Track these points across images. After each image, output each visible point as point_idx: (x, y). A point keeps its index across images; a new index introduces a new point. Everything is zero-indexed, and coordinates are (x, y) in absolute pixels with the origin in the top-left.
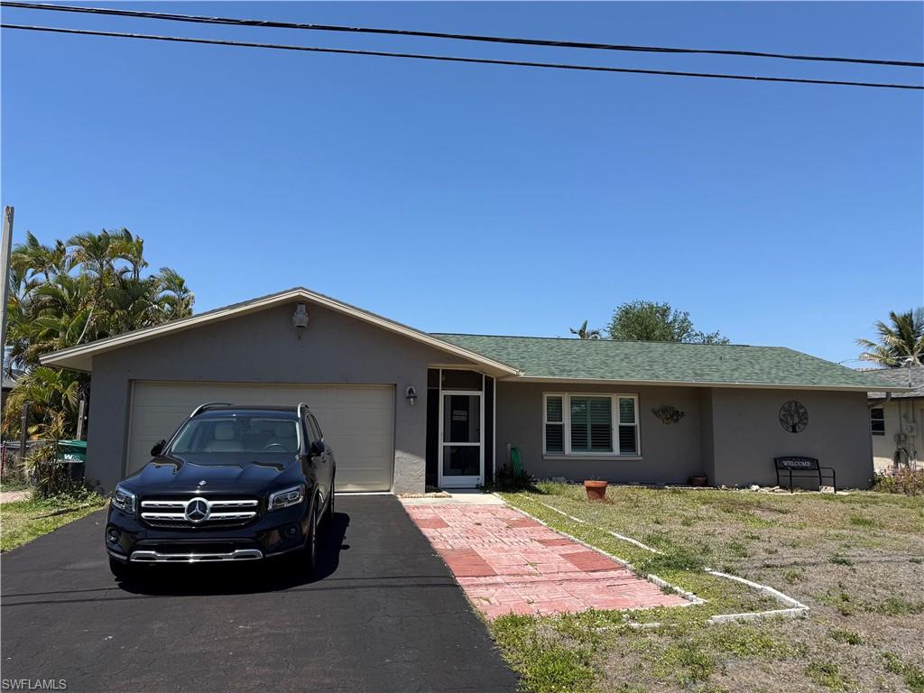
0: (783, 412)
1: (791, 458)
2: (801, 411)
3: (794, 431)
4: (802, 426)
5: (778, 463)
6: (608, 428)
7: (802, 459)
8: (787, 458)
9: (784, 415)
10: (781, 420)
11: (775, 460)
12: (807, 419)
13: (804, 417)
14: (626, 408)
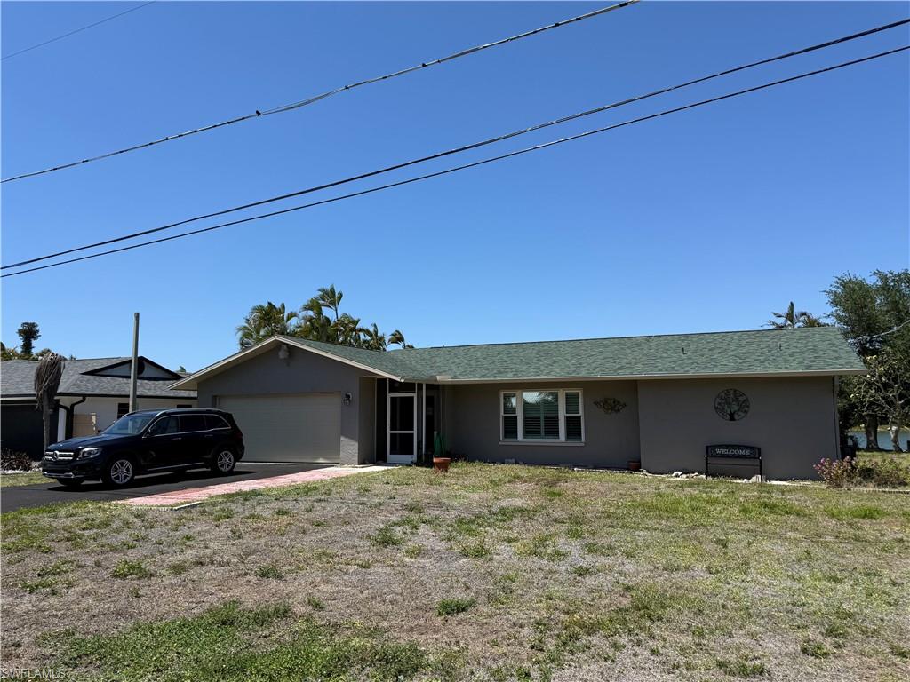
0: (718, 400)
1: (727, 446)
2: (741, 399)
3: (732, 419)
4: (743, 414)
5: (710, 450)
6: (556, 419)
7: (740, 447)
8: (720, 446)
9: (719, 404)
10: (716, 408)
11: (707, 447)
12: (748, 407)
13: (744, 407)
14: (571, 401)
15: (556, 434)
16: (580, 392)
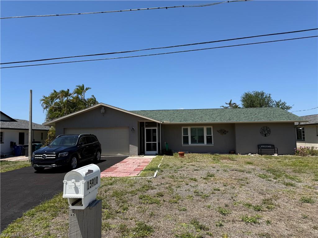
0: (261, 130)
1: (264, 145)
2: (268, 129)
3: (265, 136)
4: (268, 134)
5: (259, 146)
6: (203, 137)
7: (268, 145)
8: (262, 145)
9: (262, 131)
10: (261, 133)
11: (258, 145)
12: (270, 132)
13: (269, 132)
14: (209, 130)
15: (203, 142)
16: (212, 127)
